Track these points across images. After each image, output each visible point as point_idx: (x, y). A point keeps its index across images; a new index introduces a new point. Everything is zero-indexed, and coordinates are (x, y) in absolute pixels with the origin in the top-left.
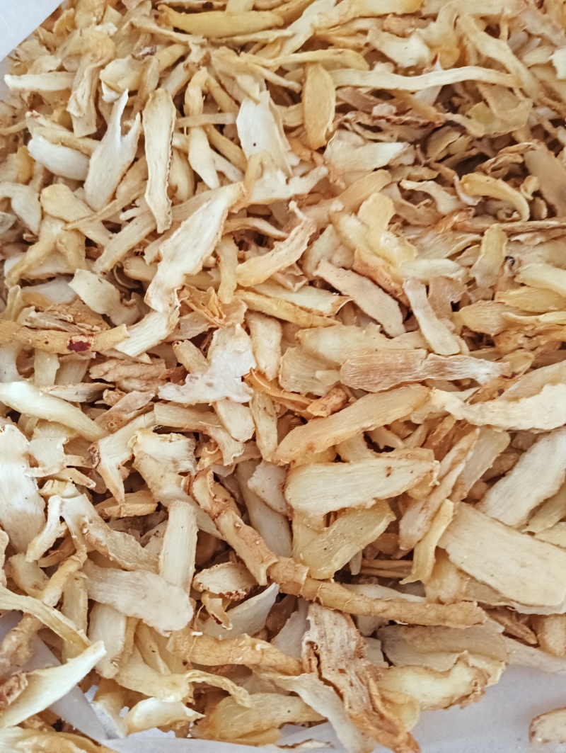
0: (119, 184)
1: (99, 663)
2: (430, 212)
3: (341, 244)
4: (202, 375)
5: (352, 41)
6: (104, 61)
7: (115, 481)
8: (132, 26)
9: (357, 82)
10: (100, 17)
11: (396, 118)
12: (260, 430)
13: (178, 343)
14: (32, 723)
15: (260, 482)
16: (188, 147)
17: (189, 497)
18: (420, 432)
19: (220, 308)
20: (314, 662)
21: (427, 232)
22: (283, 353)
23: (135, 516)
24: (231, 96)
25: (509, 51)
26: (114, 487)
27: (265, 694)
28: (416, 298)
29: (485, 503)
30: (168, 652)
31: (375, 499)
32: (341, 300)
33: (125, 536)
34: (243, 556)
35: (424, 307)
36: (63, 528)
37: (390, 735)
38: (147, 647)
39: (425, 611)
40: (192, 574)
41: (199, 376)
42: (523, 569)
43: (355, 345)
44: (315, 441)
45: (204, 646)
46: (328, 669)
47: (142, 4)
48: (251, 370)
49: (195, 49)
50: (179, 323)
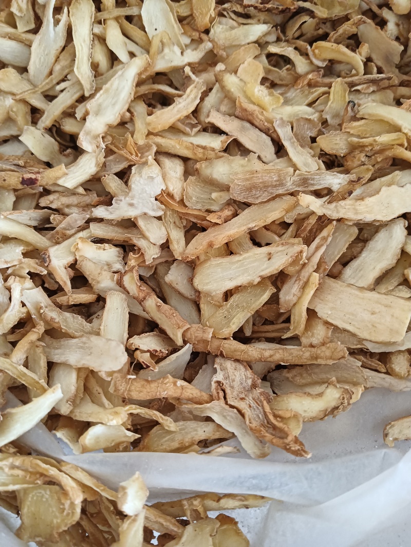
0: (54, 64)
1: (57, 404)
2: (291, 74)
3: (226, 97)
4: (125, 198)
7: (64, 277)
11: (262, 6)
12: (172, 237)
13: (105, 176)
14: (8, 450)
15: (175, 277)
16: (105, 34)
17: (121, 288)
18: (291, 229)
19: (135, 149)
20: (221, 394)
21: (289, 89)
22: (185, 180)
23: (81, 303)
26: (63, 281)
27: (185, 422)
28: (284, 134)
29: (342, 276)
30: (111, 393)
31: (260, 276)
32: (228, 138)
33: (73, 316)
35: (290, 140)
36: (24, 310)
38: (95, 391)
39: (302, 353)
40: (126, 339)
41: (123, 198)
42: (373, 316)
43: (240, 170)
44: (212, 239)
45: (137, 385)
46: (231, 399)
48: (162, 191)
50: (105, 163)
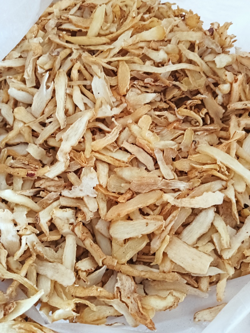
0: (45, 108)
1: (41, 297)
2: (165, 121)
3: (132, 135)
4: (78, 186)
5: (137, 52)
6: (38, 55)
7: (45, 228)
8: (49, 39)
9: (139, 69)
10: (36, 35)
11: (153, 84)
12: (100, 207)
13: (69, 173)
14: (18, 319)
15: (100, 226)
16: (72, 93)
17: (73, 233)
18: (159, 208)
19: (85, 160)
20: (119, 294)
21: (164, 129)
22: (109, 177)
23: (53, 241)
24: (89, 73)
25: (198, 57)
26: (45, 231)
27: (101, 306)
28: (159, 156)
29: (181, 235)
30: (66, 292)
31: (142, 234)
32: (131, 157)
33: (50, 249)
34: (94, 255)
35: (162, 160)
36: (27, 247)
37: (144, 320)
38: (59, 290)
39: (158, 275)
40: (75, 263)
41: (77, 187)
42: (193, 261)
43: (136, 175)
44: (120, 212)
45: (79, 290)
46: (124, 297)
47: (53, 29)
48: (97, 185)
49: (75, 51)
50: (69, 165)
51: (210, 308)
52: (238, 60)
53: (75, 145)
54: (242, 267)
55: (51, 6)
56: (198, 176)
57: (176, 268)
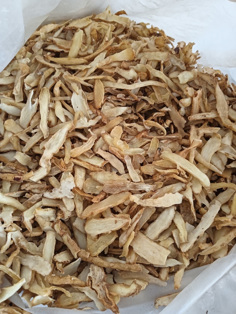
0: (31, 120)
1: (24, 285)
2: (135, 131)
3: (105, 143)
5: (110, 71)
6: (26, 74)
7: (29, 225)
8: (36, 60)
9: (112, 86)
10: (24, 55)
11: (124, 99)
12: (77, 207)
13: (50, 177)
14: (2, 304)
15: (77, 223)
16: (55, 107)
17: (53, 229)
18: (127, 208)
19: (64, 165)
20: (90, 283)
21: (134, 137)
22: (85, 180)
23: (36, 236)
24: (69, 89)
25: (164, 75)
26: (29, 228)
27: (75, 293)
28: (128, 161)
29: (146, 231)
30: (45, 281)
31: (111, 231)
32: (104, 162)
33: (32, 244)
34: (70, 249)
35: (130, 166)
36: (12, 242)
37: (110, 305)
38: (39, 279)
39: (125, 266)
40: (53, 256)
41: (57, 189)
42: (154, 254)
43: (108, 178)
44: (93, 212)
45: (56, 279)
46: (94, 285)
47: (39, 50)
48: (74, 187)
49: (57, 70)
50: (51, 170)
51: (169, 295)
52: (200, 76)
53: (56, 153)
54: (199, 259)
55: (38, 29)
56: (162, 179)
57: (141, 260)
